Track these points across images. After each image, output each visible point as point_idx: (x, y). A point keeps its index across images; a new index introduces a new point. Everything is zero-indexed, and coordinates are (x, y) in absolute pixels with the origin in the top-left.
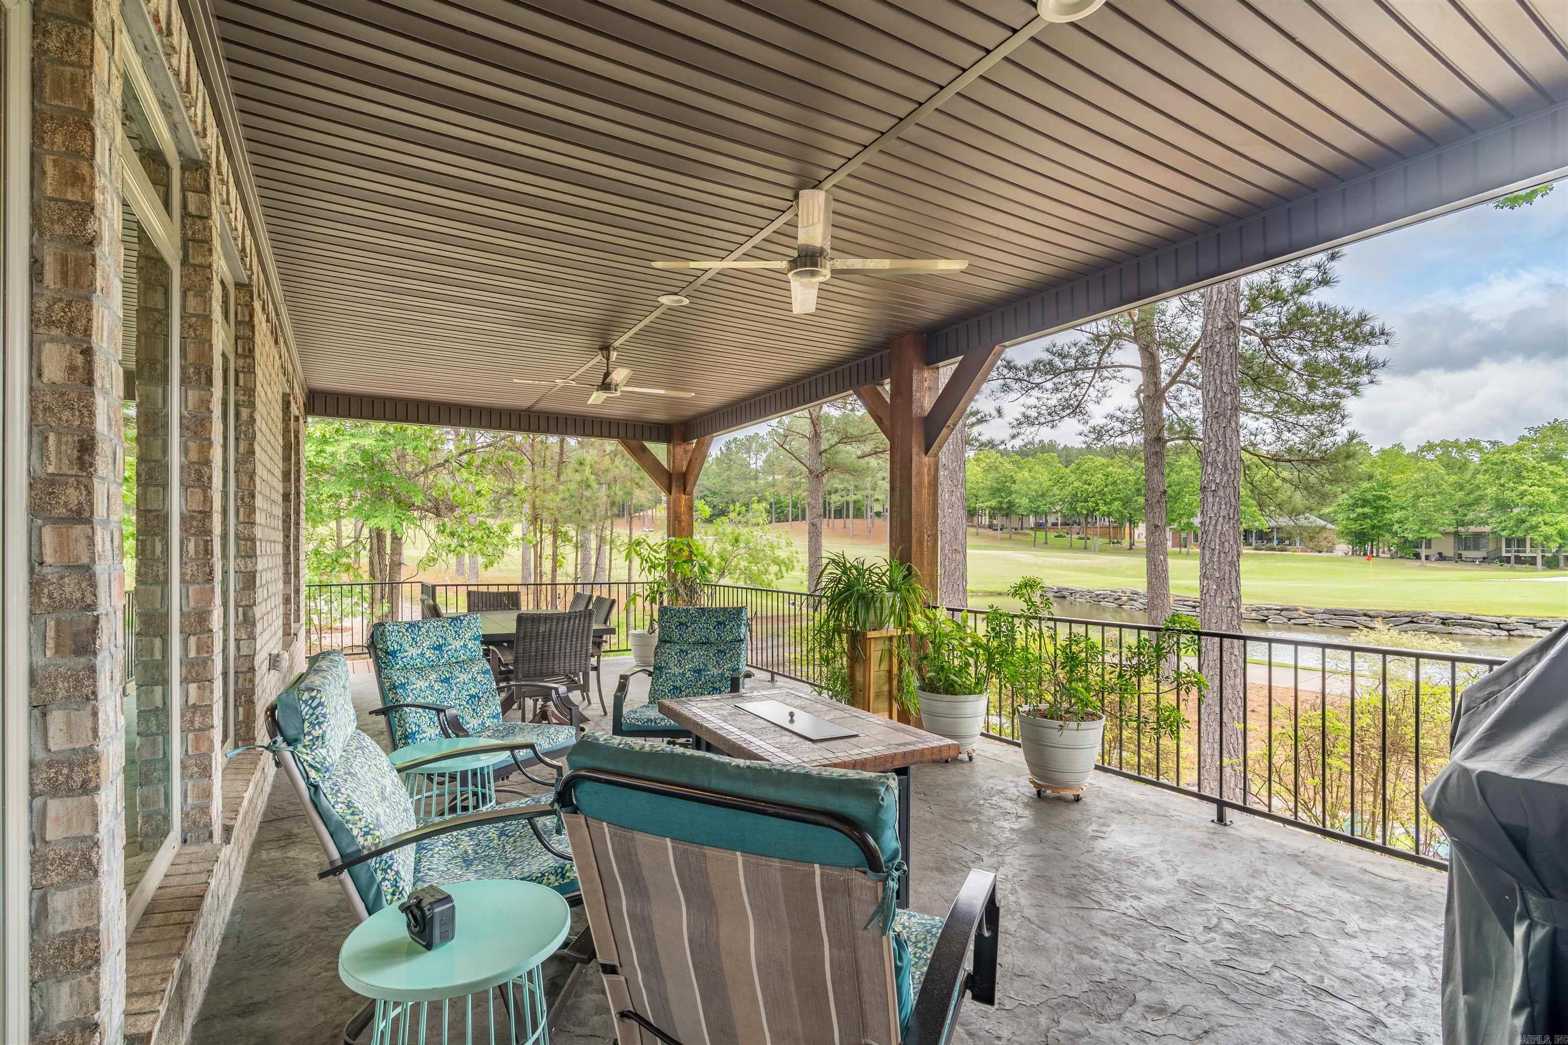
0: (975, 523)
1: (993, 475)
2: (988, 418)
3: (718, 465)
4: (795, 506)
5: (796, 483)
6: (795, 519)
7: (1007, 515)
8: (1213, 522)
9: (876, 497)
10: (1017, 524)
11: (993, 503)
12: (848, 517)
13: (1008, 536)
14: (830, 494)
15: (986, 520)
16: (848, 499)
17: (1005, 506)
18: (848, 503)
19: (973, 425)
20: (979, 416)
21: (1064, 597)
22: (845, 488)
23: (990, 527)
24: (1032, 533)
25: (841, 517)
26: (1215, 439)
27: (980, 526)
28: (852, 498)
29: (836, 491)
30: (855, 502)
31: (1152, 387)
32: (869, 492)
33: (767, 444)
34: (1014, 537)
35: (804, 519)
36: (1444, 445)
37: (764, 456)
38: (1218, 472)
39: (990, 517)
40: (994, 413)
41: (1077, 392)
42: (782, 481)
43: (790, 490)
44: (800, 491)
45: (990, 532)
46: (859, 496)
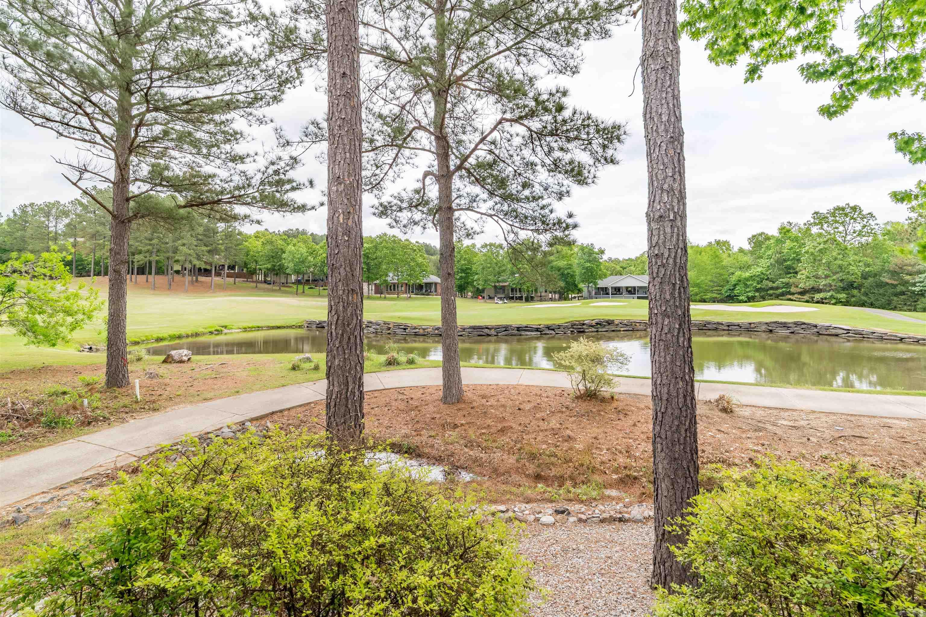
0: (254, 279)
1: (269, 247)
2: (302, 186)
3: (9, 225)
4: (97, 263)
5: (99, 245)
6: (98, 274)
7: (277, 274)
8: (673, 255)
9: (177, 258)
10: (283, 280)
11: (269, 266)
12: (150, 273)
13: (278, 288)
14: (133, 254)
15: (261, 278)
16: (151, 258)
17: (276, 268)
18: (150, 263)
19: (287, 191)
20: (294, 184)
21: (323, 327)
22: (148, 251)
23: (265, 282)
24: (295, 287)
25: (143, 273)
26: (671, 166)
27: (257, 282)
28: (154, 258)
29: (140, 252)
30: (157, 262)
31: (445, 169)
32: (170, 254)
33: (69, 211)
34: (282, 288)
35: (106, 274)
36: (491, 245)
37: (67, 221)
38: (676, 201)
39: (265, 276)
40: (307, 184)
41: (378, 172)
42: (84, 243)
43: (94, 251)
44: (103, 251)
45: (266, 286)
46: (161, 257)
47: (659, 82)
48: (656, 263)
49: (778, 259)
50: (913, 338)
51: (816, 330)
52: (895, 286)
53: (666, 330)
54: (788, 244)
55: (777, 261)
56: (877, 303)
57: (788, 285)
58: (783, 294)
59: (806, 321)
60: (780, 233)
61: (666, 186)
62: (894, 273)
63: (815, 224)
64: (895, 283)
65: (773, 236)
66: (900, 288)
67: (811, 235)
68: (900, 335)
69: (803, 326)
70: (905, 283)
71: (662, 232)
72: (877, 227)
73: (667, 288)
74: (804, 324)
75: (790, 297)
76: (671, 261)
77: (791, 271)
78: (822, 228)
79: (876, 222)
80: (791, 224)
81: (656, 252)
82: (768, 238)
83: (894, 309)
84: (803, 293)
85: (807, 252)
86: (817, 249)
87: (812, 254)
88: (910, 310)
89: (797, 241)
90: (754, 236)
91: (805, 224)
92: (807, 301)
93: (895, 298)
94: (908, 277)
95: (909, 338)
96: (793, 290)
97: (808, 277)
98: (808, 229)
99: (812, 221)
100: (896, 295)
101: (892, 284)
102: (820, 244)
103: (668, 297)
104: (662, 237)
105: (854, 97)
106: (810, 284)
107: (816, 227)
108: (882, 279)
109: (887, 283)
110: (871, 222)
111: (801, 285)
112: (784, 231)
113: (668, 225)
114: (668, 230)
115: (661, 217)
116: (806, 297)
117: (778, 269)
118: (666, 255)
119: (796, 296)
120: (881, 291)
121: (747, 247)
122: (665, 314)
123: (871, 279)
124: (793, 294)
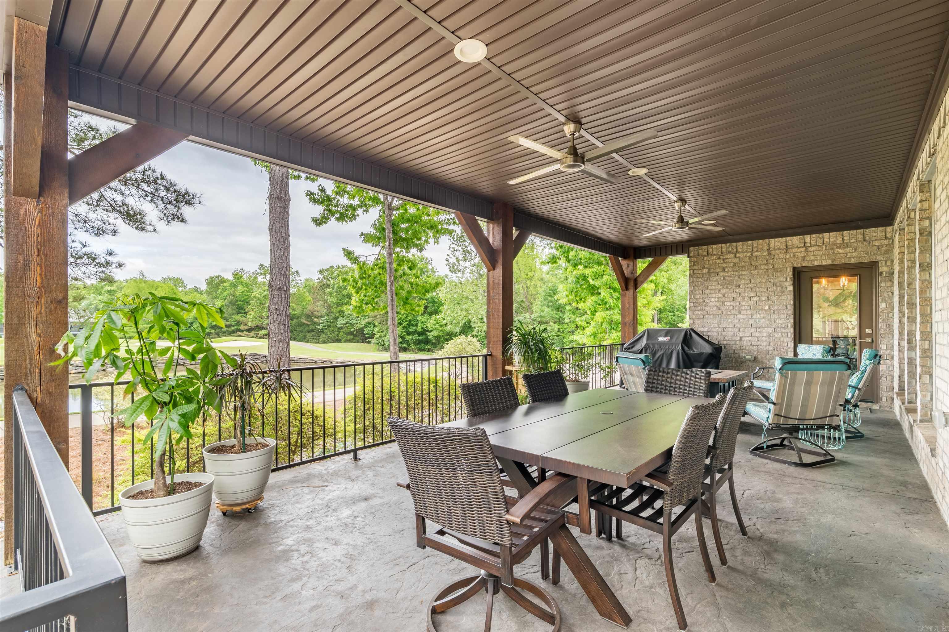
47: (282, 214)
48: (276, 313)
49: (232, 300)
50: (321, 360)
51: (265, 359)
52: (308, 325)
53: (281, 349)
54: (240, 288)
55: (231, 303)
56: (298, 338)
57: (238, 323)
58: (234, 332)
59: (258, 353)
60: (235, 278)
61: (283, 272)
62: (308, 317)
63: (261, 274)
64: (309, 323)
65: (229, 281)
66: (311, 327)
67: (257, 282)
68: (314, 359)
69: (256, 357)
70: (314, 323)
71: (280, 297)
72: (300, 282)
73: (282, 327)
74: (257, 355)
75: (240, 333)
76: (284, 313)
77: (241, 310)
78: (265, 278)
79: (299, 278)
80: (244, 271)
81: (277, 307)
82: (223, 281)
83: (308, 342)
84: (249, 330)
85: (255, 297)
86: (263, 295)
87: (259, 299)
88: (316, 343)
89: (247, 286)
90: (211, 278)
91: (253, 273)
92: (253, 337)
93: (308, 334)
94: (316, 320)
95: (319, 361)
96: (242, 327)
97: (255, 318)
98: (256, 278)
99: (259, 271)
100: (309, 332)
101: (307, 324)
102: (264, 291)
103: (282, 331)
104: (280, 299)
105: (329, 219)
106: (257, 322)
107: (261, 277)
108: (302, 320)
109: (304, 324)
110: (297, 277)
111: (249, 324)
112: (237, 276)
113: (283, 293)
114: (283, 296)
115: (280, 288)
116: (252, 334)
117: (232, 309)
118: (282, 309)
119: (245, 332)
120: (301, 329)
121: (204, 287)
122: (280, 341)
123: (295, 320)
124: (242, 331)
